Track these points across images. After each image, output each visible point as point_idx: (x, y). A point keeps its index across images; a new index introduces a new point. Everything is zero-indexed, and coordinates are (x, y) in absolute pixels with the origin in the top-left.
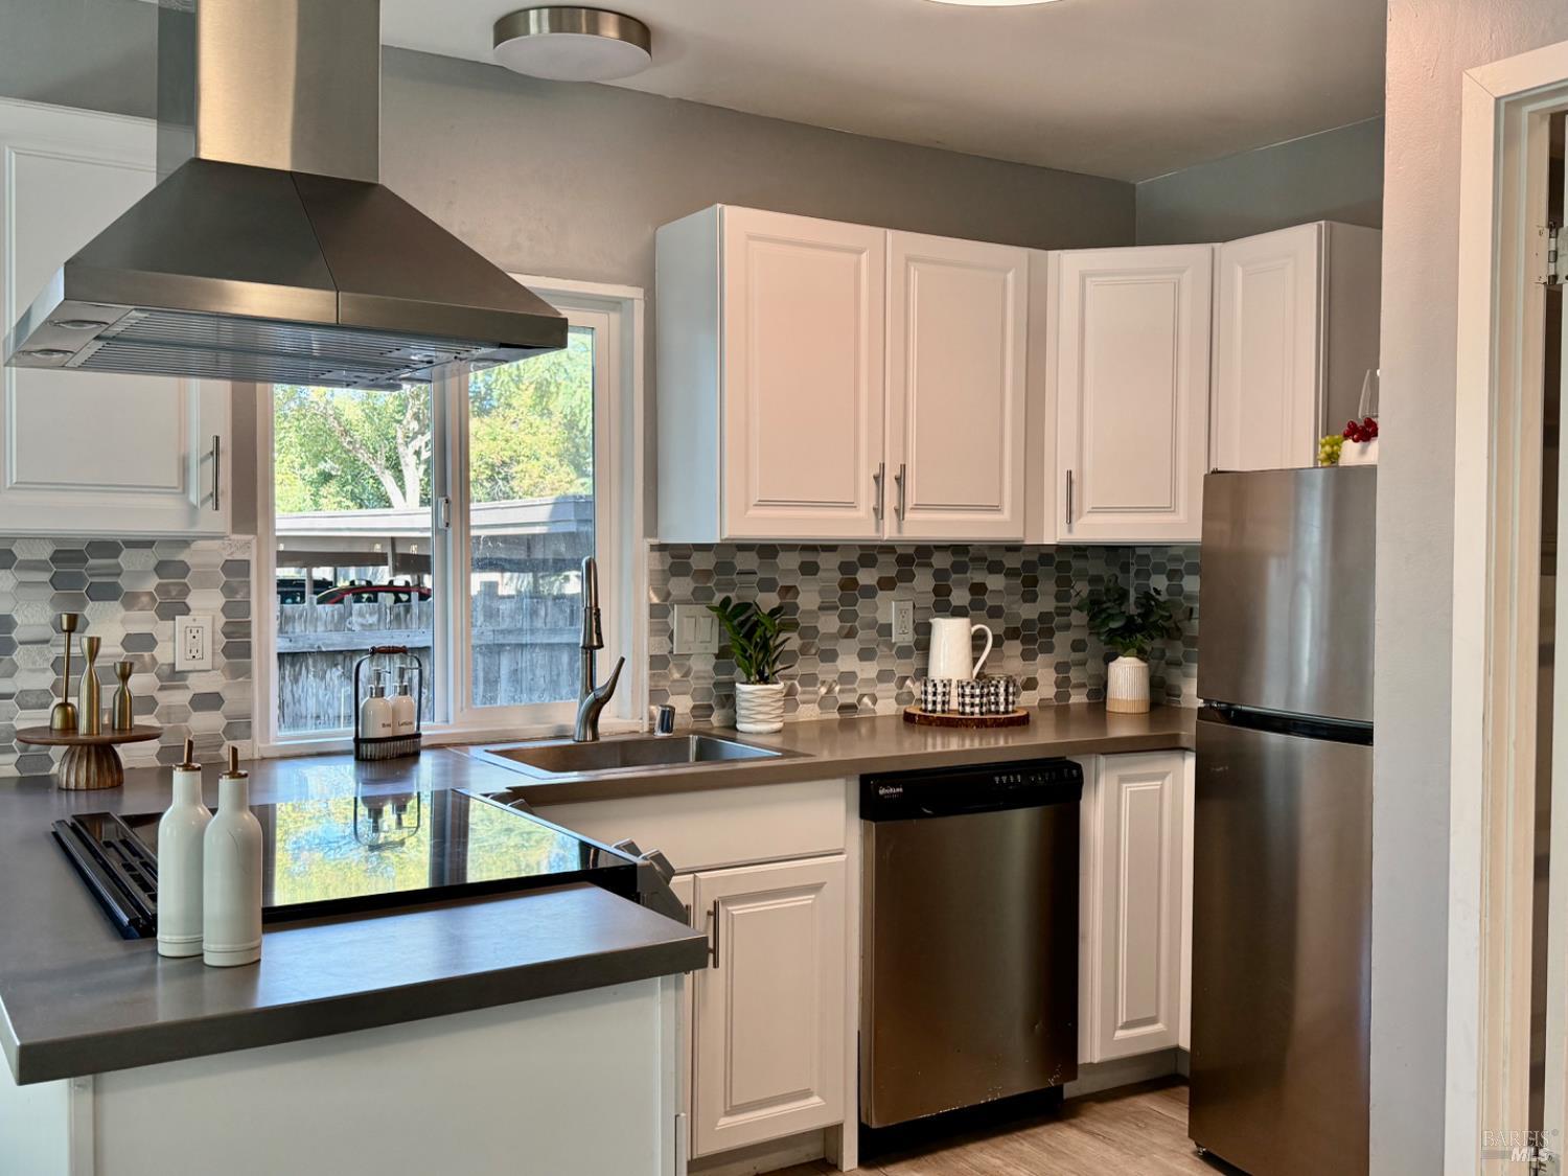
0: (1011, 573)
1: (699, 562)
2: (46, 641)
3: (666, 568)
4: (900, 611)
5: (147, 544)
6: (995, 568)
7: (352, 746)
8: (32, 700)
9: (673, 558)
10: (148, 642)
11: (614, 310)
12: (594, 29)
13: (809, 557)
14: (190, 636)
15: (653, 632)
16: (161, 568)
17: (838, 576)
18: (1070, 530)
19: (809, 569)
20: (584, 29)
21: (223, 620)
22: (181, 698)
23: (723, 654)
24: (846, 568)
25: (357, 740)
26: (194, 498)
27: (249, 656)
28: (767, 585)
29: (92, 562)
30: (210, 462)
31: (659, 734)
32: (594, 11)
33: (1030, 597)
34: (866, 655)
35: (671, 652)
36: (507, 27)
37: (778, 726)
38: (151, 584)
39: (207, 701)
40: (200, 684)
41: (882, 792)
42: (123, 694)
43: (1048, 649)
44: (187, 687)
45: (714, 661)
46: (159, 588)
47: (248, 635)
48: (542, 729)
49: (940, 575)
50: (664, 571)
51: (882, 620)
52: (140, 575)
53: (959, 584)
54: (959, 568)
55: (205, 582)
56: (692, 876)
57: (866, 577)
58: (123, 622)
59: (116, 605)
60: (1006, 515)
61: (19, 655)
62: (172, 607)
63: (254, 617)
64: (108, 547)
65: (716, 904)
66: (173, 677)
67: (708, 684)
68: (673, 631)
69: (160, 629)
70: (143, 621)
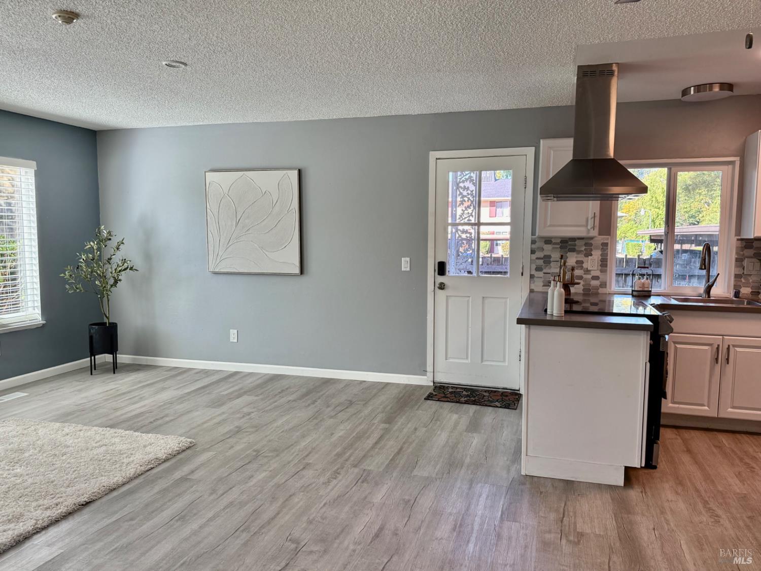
1: (757, 244)
2: (557, 261)
3: (743, 246)
9: (746, 243)
10: (582, 262)
11: (730, 164)
14: (592, 262)
21: (600, 258)
22: (589, 277)
25: (633, 291)
26: (589, 227)
27: (607, 267)
29: (570, 243)
30: (593, 219)
31: (734, 298)
35: (743, 273)
38: (583, 248)
39: (596, 278)
40: (594, 273)
42: (572, 276)
44: (590, 274)
46: (585, 249)
47: (607, 262)
52: (581, 246)
56: (721, 337)
58: (576, 257)
59: (575, 253)
62: (588, 254)
63: (609, 257)
64: (574, 239)
65: (729, 346)
66: (587, 271)
67: (758, 284)
68: (744, 267)
69: (584, 259)
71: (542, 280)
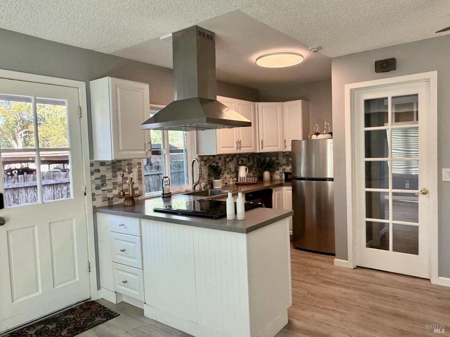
0: (246, 158)
1: (205, 158)
2: (111, 179)
3: (200, 160)
4: (232, 166)
5: (126, 160)
6: (244, 157)
8: (110, 191)
9: (201, 158)
13: (220, 156)
14: (133, 177)
16: (128, 164)
17: (224, 160)
18: (262, 150)
19: (220, 159)
21: (138, 173)
23: (209, 175)
24: (225, 158)
28: (214, 162)
29: (117, 164)
33: (249, 162)
34: (228, 174)
37: (221, 187)
41: (250, 196)
43: (252, 171)
45: (207, 176)
46: (128, 168)
47: (142, 176)
49: (237, 159)
51: (230, 167)
52: (125, 166)
53: (240, 160)
54: (240, 157)
55: (135, 167)
57: (228, 160)
59: (121, 172)
60: (253, 148)
62: (130, 171)
63: (142, 173)
67: (207, 180)
68: (202, 170)
69: (128, 176)
70: (126, 175)
71: (101, 196)
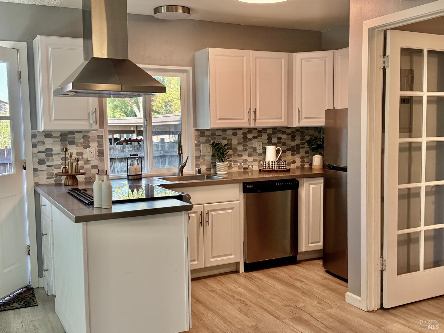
0: (288, 134)
1: (207, 133)
2: (60, 154)
3: (199, 135)
4: (259, 145)
5: (80, 132)
6: (284, 133)
7: (127, 177)
8: (57, 167)
9: (200, 132)
10: (82, 154)
11: (185, 72)
12: (176, 11)
13: (235, 131)
14: (90, 152)
15: (196, 150)
16: (84, 137)
17: (242, 136)
18: (299, 123)
19: (235, 134)
20: (174, 11)
21: (98, 149)
22: (89, 166)
23: (213, 155)
24: (244, 134)
25: (128, 176)
26: (91, 122)
27: (104, 157)
28: (224, 138)
29: (69, 136)
30: (94, 114)
31: (198, 175)
32: (176, 6)
33: (293, 140)
34: (250, 155)
35: (200, 155)
36: (157, 10)
37: (226, 172)
38: (82, 141)
39: (95, 167)
40: (93, 163)
41: (248, 186)
42: (77, 164)
43: (299, 153)
44: (90, 164)
45: (211, 157)
46: (84, 142)
47: (103, 152)
48: (170, 173)
49: (269, 135)
50: (198, 135)
51: (254, 147)
52: (79, 139)
53: (274, 137)
54: (274, 133)
55: (93, 140)
56: (203, 205)
57: (250, 136)
58: (76, 149)
59: (74, 146)
60: (283, 120)
61: (54, 157)
62: (86, 146)
63: (104, 148)
64: (72, 133)
65: (208, 211)
66: (87, 161)
67: (210, 163)
68: (201, 150)
69: (84, 151)
70: (80, 149)
71: (46, 172)
